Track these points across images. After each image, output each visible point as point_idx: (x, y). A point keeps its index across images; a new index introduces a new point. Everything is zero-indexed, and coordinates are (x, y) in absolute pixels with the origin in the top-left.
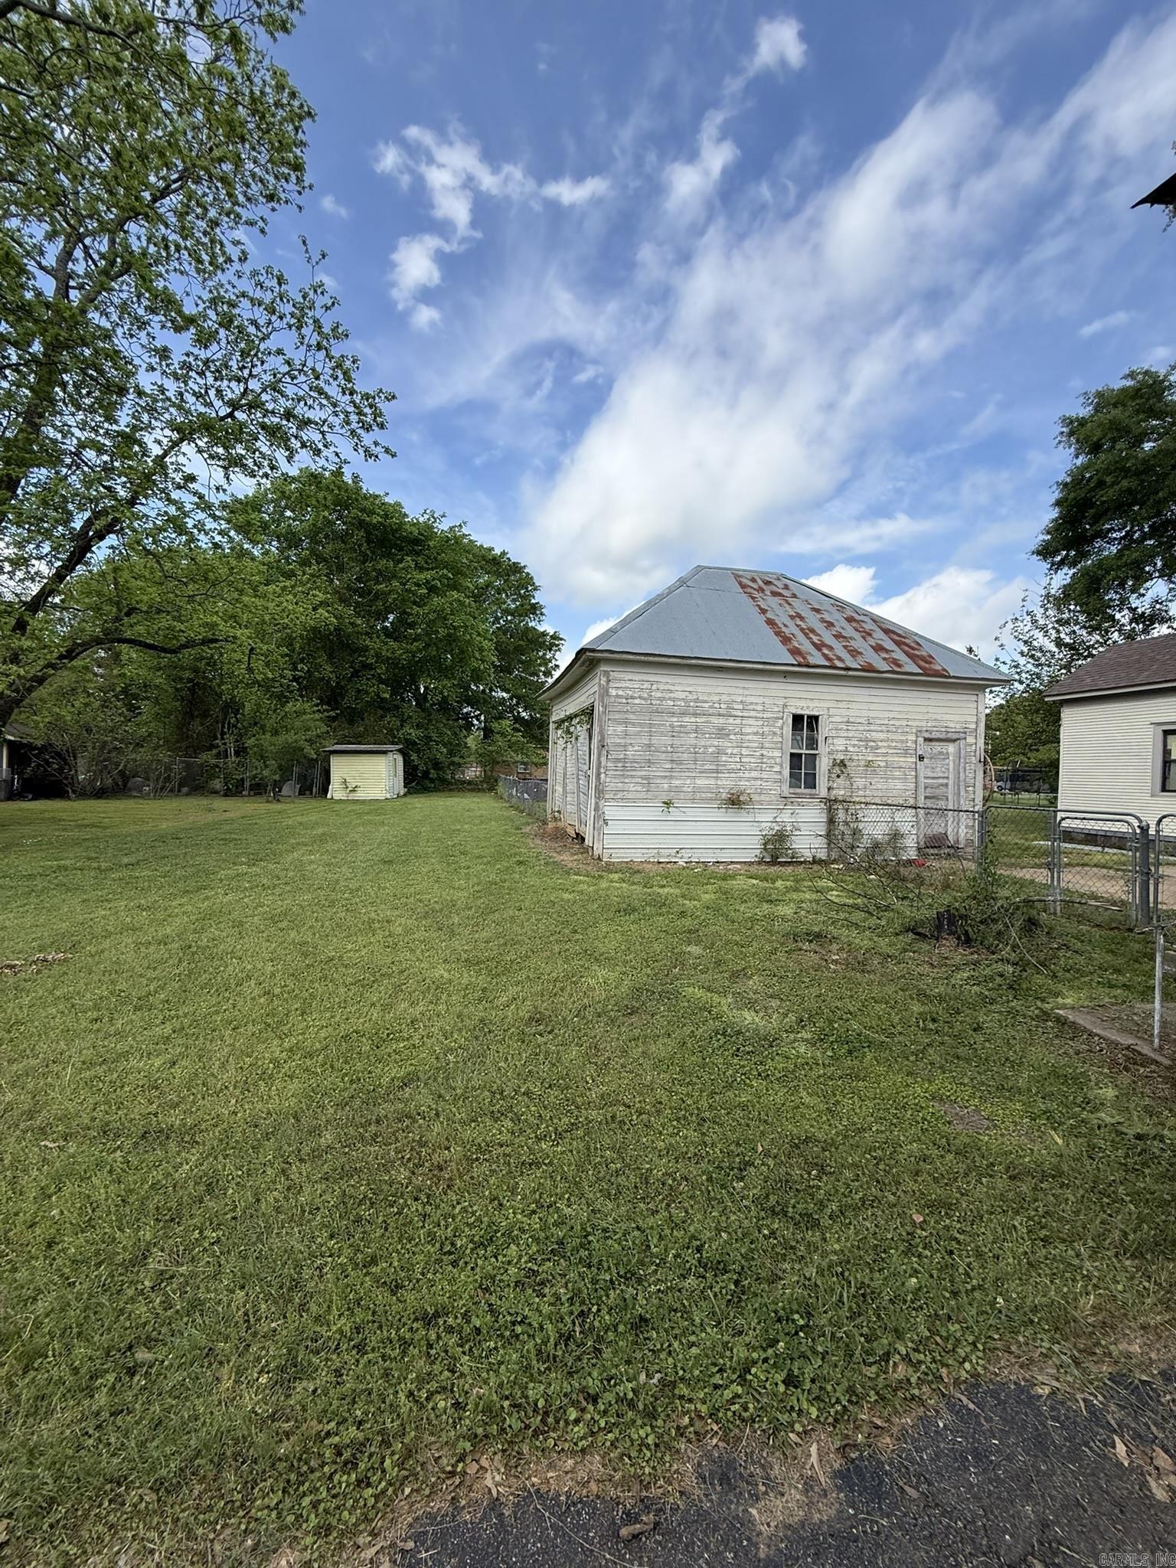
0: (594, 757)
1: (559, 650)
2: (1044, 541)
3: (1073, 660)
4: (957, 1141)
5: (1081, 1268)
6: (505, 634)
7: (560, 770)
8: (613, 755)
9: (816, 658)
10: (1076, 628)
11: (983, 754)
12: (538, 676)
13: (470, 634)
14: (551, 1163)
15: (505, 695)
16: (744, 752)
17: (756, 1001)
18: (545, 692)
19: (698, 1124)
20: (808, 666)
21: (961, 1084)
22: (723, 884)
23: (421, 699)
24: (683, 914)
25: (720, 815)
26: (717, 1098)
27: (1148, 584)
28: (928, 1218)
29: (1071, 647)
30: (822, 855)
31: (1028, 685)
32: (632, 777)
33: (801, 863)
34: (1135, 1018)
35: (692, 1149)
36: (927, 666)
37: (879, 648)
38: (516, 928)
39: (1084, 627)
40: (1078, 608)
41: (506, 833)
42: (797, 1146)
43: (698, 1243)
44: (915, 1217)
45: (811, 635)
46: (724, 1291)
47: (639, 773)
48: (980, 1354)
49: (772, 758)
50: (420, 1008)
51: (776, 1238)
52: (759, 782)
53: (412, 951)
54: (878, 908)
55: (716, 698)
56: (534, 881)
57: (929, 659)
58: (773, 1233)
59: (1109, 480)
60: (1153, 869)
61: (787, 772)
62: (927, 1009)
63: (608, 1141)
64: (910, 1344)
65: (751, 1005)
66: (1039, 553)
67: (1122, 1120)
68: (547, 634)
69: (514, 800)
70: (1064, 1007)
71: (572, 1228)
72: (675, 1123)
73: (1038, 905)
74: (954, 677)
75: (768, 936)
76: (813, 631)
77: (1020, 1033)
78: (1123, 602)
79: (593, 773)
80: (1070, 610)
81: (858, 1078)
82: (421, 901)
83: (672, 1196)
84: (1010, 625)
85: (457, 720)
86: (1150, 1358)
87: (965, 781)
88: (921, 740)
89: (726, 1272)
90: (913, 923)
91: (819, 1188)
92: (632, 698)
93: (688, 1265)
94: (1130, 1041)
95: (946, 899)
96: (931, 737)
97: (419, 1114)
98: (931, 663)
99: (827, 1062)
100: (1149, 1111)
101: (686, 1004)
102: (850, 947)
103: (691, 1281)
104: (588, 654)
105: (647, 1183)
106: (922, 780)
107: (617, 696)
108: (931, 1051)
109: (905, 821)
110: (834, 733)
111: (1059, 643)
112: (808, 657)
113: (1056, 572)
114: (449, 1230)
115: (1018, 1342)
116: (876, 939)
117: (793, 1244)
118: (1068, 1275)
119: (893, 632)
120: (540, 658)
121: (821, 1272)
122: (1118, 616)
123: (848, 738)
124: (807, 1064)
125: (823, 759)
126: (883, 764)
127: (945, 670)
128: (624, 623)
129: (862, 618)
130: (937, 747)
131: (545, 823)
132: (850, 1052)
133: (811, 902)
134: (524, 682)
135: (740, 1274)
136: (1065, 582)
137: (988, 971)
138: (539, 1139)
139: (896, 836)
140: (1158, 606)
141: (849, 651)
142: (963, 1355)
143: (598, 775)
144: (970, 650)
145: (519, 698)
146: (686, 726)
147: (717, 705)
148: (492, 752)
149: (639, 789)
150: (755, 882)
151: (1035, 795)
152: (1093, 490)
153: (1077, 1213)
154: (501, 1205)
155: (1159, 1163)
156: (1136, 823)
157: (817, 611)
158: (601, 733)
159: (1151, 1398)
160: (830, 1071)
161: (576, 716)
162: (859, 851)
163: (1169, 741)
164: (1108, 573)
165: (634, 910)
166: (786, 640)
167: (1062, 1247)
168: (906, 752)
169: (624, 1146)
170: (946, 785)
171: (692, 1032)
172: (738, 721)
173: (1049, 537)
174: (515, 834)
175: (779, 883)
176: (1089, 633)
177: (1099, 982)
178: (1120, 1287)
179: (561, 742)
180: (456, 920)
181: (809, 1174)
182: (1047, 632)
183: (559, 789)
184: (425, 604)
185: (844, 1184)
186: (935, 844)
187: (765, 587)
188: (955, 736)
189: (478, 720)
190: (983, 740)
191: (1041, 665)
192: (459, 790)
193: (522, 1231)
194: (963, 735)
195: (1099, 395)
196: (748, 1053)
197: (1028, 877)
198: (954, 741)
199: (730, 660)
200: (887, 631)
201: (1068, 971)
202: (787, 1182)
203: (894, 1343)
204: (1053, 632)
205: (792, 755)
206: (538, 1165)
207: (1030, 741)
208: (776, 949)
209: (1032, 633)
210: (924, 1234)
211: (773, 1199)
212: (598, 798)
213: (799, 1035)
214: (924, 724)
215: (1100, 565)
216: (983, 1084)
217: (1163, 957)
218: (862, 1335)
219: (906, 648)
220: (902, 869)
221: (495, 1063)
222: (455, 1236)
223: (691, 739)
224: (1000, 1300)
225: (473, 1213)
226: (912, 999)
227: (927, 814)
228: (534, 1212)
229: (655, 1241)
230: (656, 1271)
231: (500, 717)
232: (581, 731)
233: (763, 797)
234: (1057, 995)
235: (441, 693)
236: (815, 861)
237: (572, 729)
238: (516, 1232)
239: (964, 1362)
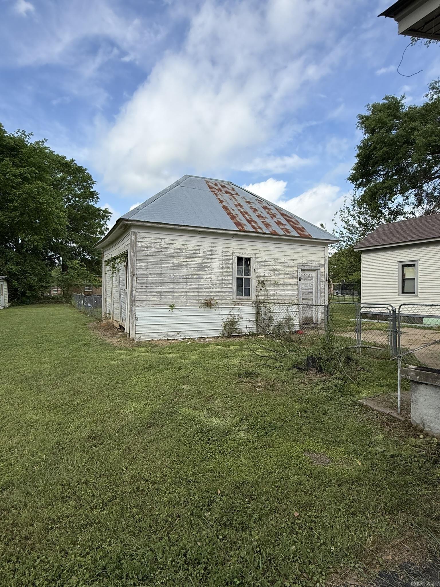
0: (129, 282)
1: (109, 219)
2: (352, 174)
3: (366, 231)
4: (315, 471)
5: (368, 524)
6: (74, 208)
7: (109, 289)
8: (140, 280)
9: (248, 228)
10: (367, 216)
11: (328, 277)
12: (96, 234)
13: (51, 208)
14: (99, 522)
15: (75, 245)
16: (213, 277)
17: (219, 412)
18: (98, 244)
19: (186, 484)
20: (245, 232)
21: (317, 442)
22: (203, 349)
23: (19, 248)
24: (180, 368)
25: (201, 312)
26: (197, 468)
27: (395, 197)
28: (301, 513)
29: (365, 225)
30: (254, 331)
31: (347, 243)
32: (151, 292)
33: (244, 335)
34: (391, 400)
35: (182, 499)
36: (302, 233)
37: (279, 223)
38: (81, 384)
39: (370, 216)
40: (367, 207)
41: (76, 327)
42: (238, 487)
43: (185, 551)
44: (295, 514)
45: (246, 216)
46: (198, 575)
47: (155, 290)
48: (324, 577)
49: (228, 280)
50: (15, 440)
51: (226, 540)
52: (221, 294)
53: (12, 404)
54: (280, 357)
55: (197, 248)
56: (94, 355)
57: (302, 229)
58: (225, 537)
59: (378, 146)
60: (398, 329)
61: (235, 288)
62: (302, 406)
63: (135, 503)
64: (292, 581)
65: (216, 414)
66: (350, 179)
67: (385, 449)
68: (101, 210)
69: (82, 308)
70: (362, 398)
71: (111, 558)
72: (173, 486)
73: (352, 350)
74: (314, 239)
75: (225, 376)
76: (247, 213)
77: (344, 413)
78: (386, 204)
79: (128, 291)
80: (364, 208)
81: (269, 446)
82: (18, 373)
83: (171, 527)
84: (339, 214)
85: (44, 260)
86: (395, 561)
87: (320, 290)
88: (300, 270)
89: (200, 564)
90: (296, 363)
91: (249, 508)
92: (150, 247)
93: (178, 565)
94: (389, 411)
95: (311, 350)
96: (304, 268)
97: (13, 507)
98: (303, 231)
99: (254, 440)
100: (396, 444)
101: (181, 418)
102: (266, 379)
103: (181, 573)
104: (124, 222)
105: (157, 523)
106: (301, 290)
107: (142, 246)
108: (304, 427)
109: (293, 311)
110: (258, 267)
111: (360, 223)
112: (245, 227)
113: (358, 189)
114: (31, 576)
115: (340, 567)
116: (279, 373)
117: (235, 540)
118: (362, 529)
119: (286, 215)
120: (96, 223)
121: (248, 553)
122: (383, 211)
123: (265, 269)
124: (245, 442)
125: (253, 280)
126: (282, 283)
127: (310, 235)
128: (145, 205)
129: (271, 207)
130: (307, 274)
131: (101, 320)
132: (266, 433)
133: (248, 356)
134: (87, 238)
135: (207, 563)
136: (362, 194)
137: (330, 384)
138: (92, 509)
139: (289, 319)
140: (399, 207)
141: (265, 224)
142: (316, 579)
143: (132, 292)
144: (322, 225)
145: (84, 247)
146: (181, 264)
147: (198, 252)
148: (67, 279)
149: (156, 299)
150: (219, 347)
151: (351, 297)
152: (372, 150)
153: (366, 498)
154: (67, 553)
155: (400, 467)
156: (391, 308)
157: (249, 203)
158: (133, 267)
159: (395, 579)
160: (255, 445)
161: (118, 258)
162: (272, 328)
163: (404, 270)
164: (379, 191)
165: (153, 368)
166: (233, 217)
167: (360, 515)
168: (293, 276)
169: (144, 504)
170: (312, 293)
171: (184, 433)
172: (209, 261)
173: (354, 172)
174: (82, 328)
175: (232, 347)
176: (372, 219)
177: (377, 385)
178: (383, 530)
179: (109, 273)
180: (42, 382)
181: (244, 501)
182: (355, 217)
183: (109, 300)
184: (20, 188)
185: (261, 503)
186: (307, 322)
187: (222, 189)
188: (315, 268)
189: (58, 260)
190: (328, 270)
191: (352, 233)
192: (46, 303)
193: (80, 566)
194: (319, 268)
195: (374, 106)
196: (214, 441)
197: (348, 336)
198: (315, 270)
199: (204, 228)
200: (283, 215)
201: (364, 380)
202: (233, 508)
203: (284, 581)
204: (357, 218)
205: (238, 279)
206: (91, 524)
207: (349, 270)
208: (229, 383)
209: (348, 218)
210: (299, 521)
211: (225, 518)
212: (132, 305)
213: (241, 428)
214: (301, 262)
215: (375, 186)
216: (327, 440)
217: (401, 370)
218: (269, 582)
219: (292, 224)
220: (292, 336)
221: (65, 468)
222: (35, 579)
223: (184, 271)
224: (333, 548)
225: (48, 562)
226: (296, 402)
227: (303, 308)
228: (88, 553)
229: (160, 555)
230: (161, 572)
231: (72, 258)
232: (121, 266)
233: (223, 302)
234: (360, 392)
235: (33, 243)
236: (251, 335)
237: (116, 265)
238: (76, 568)
239: (316, 583)
